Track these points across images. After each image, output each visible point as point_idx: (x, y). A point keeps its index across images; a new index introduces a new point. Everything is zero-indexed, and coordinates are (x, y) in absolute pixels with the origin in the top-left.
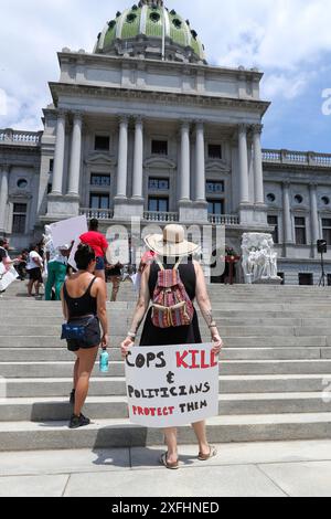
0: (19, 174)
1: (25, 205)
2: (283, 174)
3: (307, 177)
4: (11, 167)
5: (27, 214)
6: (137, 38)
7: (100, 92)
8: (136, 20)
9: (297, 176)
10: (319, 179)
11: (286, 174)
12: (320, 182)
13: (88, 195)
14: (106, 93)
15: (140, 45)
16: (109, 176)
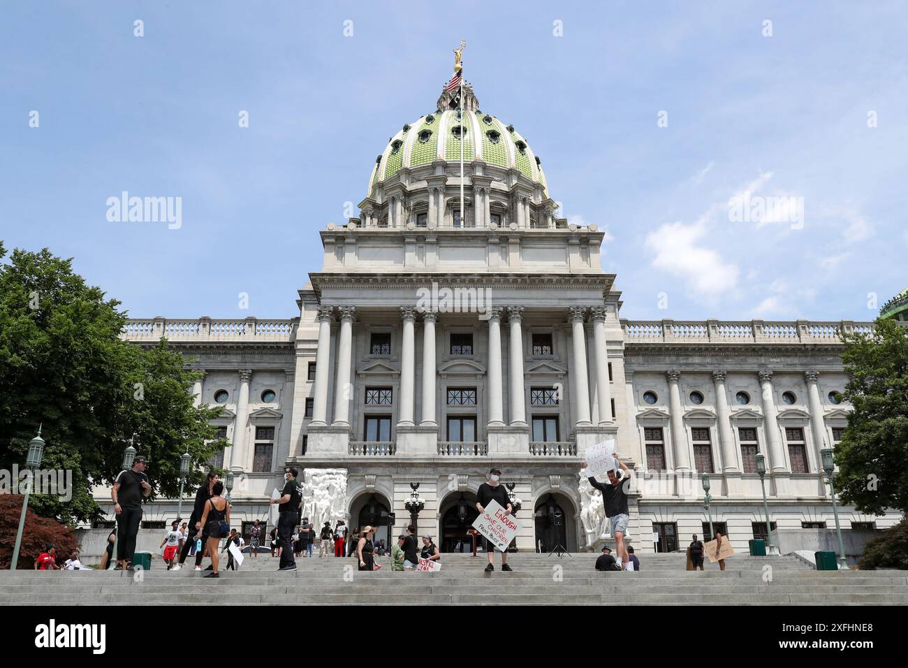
0: (265, 382)
1: (273, 428)
2: (668, 360)
3: (708, 363)
4: (254, 373)
5: (275, 442)
6: (434, 166)
7: (376, 281)
8: (432, 137)
9: (690, 360)
10: (730, 364)
11: (674, 358)
12: (730, 368)
13: (362, 419)
14: (384, 281)
15: (437, 179)
16: (390, 389)
